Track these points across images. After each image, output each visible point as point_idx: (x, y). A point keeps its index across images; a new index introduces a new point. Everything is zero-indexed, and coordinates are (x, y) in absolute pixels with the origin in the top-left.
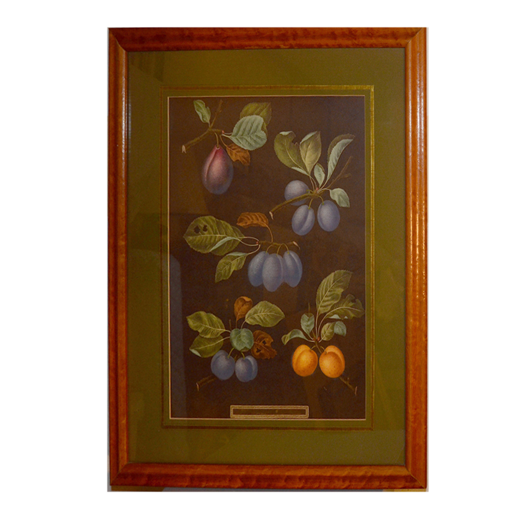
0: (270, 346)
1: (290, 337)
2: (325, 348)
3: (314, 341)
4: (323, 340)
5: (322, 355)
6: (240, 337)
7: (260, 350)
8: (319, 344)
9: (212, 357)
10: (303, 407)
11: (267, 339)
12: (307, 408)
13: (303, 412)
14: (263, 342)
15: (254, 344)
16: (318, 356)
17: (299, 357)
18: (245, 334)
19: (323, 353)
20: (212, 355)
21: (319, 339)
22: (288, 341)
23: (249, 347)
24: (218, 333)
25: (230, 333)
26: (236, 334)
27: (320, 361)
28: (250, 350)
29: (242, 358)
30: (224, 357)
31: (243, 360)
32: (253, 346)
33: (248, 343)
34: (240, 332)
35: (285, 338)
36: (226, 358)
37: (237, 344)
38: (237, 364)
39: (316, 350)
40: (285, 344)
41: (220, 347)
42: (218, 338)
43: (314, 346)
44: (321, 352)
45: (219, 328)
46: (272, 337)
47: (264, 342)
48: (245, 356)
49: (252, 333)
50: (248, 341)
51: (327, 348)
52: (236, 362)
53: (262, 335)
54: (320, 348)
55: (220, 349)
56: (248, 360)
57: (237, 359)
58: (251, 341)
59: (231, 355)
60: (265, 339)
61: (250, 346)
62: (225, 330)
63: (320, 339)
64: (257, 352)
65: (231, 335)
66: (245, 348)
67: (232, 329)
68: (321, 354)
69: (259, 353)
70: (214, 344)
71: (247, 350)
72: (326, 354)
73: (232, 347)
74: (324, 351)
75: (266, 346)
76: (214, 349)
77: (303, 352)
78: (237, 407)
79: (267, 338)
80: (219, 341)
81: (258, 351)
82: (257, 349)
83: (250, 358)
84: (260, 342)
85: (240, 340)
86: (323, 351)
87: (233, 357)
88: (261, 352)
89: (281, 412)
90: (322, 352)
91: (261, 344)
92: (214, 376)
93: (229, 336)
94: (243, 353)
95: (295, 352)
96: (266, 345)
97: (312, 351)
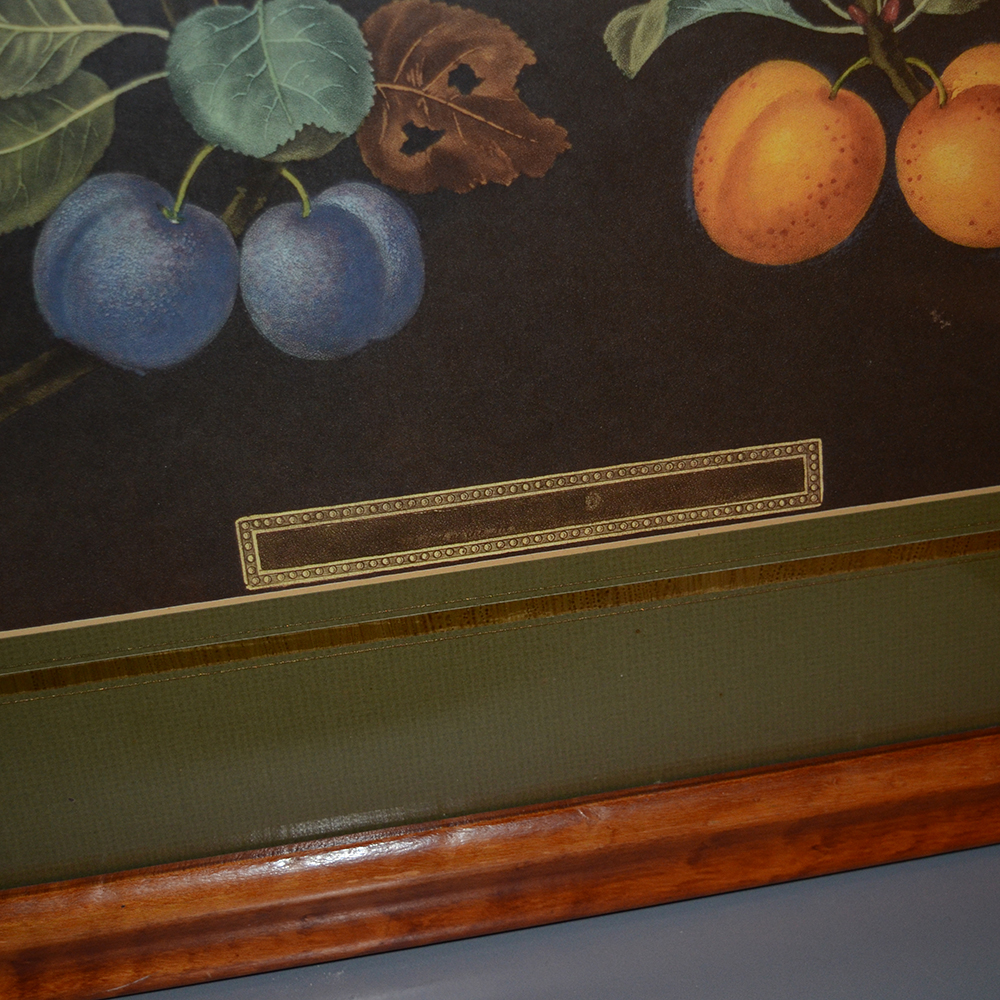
0: (514, 97)
1: (671, 20)
2: (940, 65)
3: (858, 30)
4: (923, 16)
5: (919, 112)
6: (254, 58)
7: (438, 135)
8: (895, 46)
9: (39, 226)
10: (779, 451)
11: (488, 55)
12: (810, 453)
13: (786, 477)
14: (453, 78)
15: (378, 97)
16: (884, 121)
17: (744, 149)
18: (297, 36)
19: (929, 100)
20: (29, 216)
21: (893, 11)
22: (654, 44)
23: (336, 123)
24: (58, 57)
25: (164, 44)
26: (222, 46)
27: (901, 153)
28: (348, 145)
29: (289, 207)
30: (137, 216)
31: (298, 221)
32: (376, 110)
33: (328, 98)
34: (247, 30)
35: (630, 27)
36: (160, 225)
37: (236, 116)
38: (246, 250)
39: (871, 85)
40: (635, 66)
41: (97, 153)
42: (63, 93)
43: (862, 62)
44: (909, 99)
45: (60, 18)
46: (527, 34)
47: (464, 78)
48: (314, 190)
49: (352, 22)
50: (327, 83)
51: (956, 63)
52: (239, 241)
53: (446, 30)
54: (901, 71)
55: (99, 168)
56: (338, 213)
57: (248, 217)
58: (352, 82)
59: (191, 196)
60: (462, 57)
61: (346, 112)
62: (115, 28)
63: (906, 6)
64: (409, 148)
65: (173, 52)
66: (311, 133)
67: (183, 12)
68: (904, 110)
69: (420, 159)
70: (43, 136)
71: (331, 147)
72: (945, 104)
73: (200, 143)
74: (930, 85)
75: (479, 105)
76: (44, 170)
77: (773, 109)
78: (292, 519)
79: (485, 42)
80: (77, 114)
81: (418, 139)
82: (409, 128)
83: (353, 200)
84: (427, 79)
85: (261, 83)
86: (921, 85)
87: (218, 208)
88: (444, 142)
89: (617, 502)
90: (918, 97)
91: (437, 88)
92: (70, 355)
93: (160, 68)
94: (296, 166)
95: (714, 116)
96: (478, 91)
97: (842, 91)
